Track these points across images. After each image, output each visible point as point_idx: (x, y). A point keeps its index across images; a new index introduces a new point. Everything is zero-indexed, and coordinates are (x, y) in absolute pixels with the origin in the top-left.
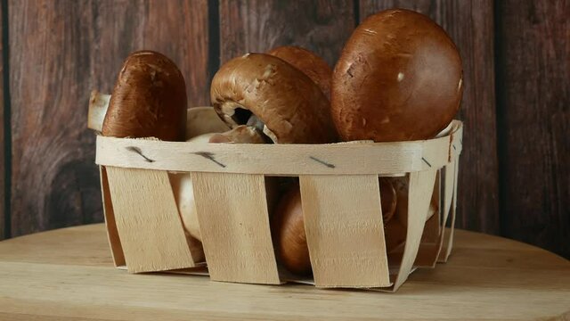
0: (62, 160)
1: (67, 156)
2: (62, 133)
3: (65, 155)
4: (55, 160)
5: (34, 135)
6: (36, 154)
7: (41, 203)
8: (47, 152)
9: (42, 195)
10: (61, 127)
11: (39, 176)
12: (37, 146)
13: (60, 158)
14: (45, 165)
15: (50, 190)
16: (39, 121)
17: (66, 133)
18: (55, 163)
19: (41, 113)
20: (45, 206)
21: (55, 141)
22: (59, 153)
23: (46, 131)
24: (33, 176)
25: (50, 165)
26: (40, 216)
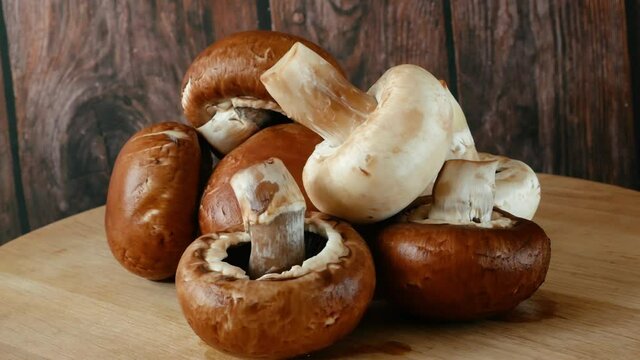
0: (77, 99)
1: (83, 94)
2: (73, 65)
3: (79, 92)
4: (67, 99)
5: (39, 70)
6: (43, 94)
7: (56, 155)
8: (58, 91)
9: (56, 145)
10: (72, 57)
11: (51, 121)
12: (44, 82)
13: (74, 97)
14: (57, 106)
15: (66, 137)
16: (44, 53)
17: (79, 64)
18: (69, 103)
19: (46, 43)
20: (62, 157)
21: (66, 75)
22: (72, 91)
23: (54, 63)
24: (43, 121)
25: (63, 106)
26: (57, 171)
